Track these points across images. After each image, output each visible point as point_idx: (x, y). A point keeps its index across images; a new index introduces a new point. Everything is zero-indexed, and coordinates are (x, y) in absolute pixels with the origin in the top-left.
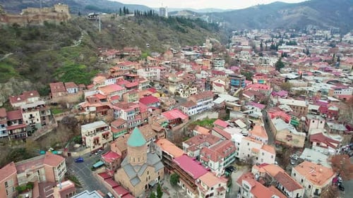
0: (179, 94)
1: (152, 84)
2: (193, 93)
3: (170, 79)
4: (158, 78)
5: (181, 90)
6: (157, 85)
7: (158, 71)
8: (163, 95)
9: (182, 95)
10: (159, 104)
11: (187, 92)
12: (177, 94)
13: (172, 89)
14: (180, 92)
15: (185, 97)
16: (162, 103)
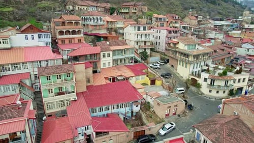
0: (198, 86)
1: (144, 56)
2: (236, 86)
3: (181, 46)
4: (162, 47)
5: (205, 75)
6: (155, 59)
7: (164, 33)
8: (158, 83)
9: (205, 89)
10: (136, 109)
11: (220, 83)
12: (194, 83)
13: (184, 72)
14: (200, 81)
15: (214, 94)
16: (146, 106)
